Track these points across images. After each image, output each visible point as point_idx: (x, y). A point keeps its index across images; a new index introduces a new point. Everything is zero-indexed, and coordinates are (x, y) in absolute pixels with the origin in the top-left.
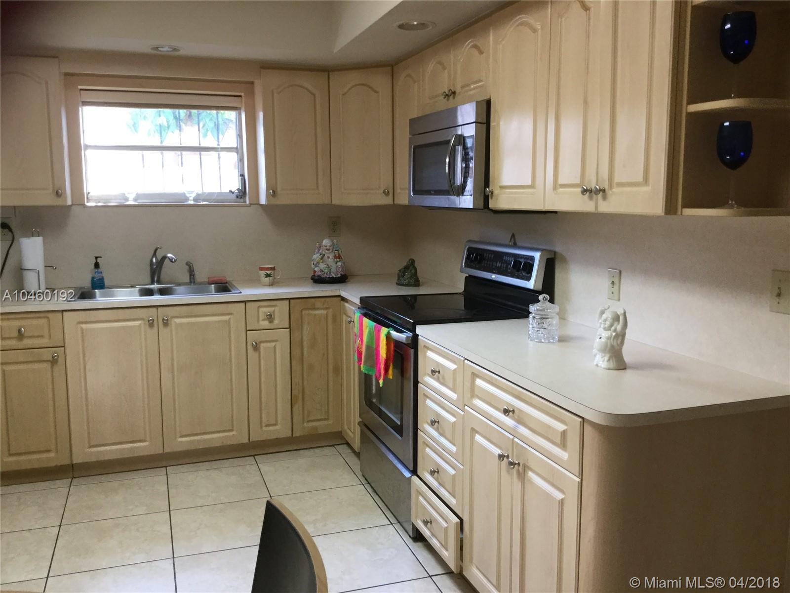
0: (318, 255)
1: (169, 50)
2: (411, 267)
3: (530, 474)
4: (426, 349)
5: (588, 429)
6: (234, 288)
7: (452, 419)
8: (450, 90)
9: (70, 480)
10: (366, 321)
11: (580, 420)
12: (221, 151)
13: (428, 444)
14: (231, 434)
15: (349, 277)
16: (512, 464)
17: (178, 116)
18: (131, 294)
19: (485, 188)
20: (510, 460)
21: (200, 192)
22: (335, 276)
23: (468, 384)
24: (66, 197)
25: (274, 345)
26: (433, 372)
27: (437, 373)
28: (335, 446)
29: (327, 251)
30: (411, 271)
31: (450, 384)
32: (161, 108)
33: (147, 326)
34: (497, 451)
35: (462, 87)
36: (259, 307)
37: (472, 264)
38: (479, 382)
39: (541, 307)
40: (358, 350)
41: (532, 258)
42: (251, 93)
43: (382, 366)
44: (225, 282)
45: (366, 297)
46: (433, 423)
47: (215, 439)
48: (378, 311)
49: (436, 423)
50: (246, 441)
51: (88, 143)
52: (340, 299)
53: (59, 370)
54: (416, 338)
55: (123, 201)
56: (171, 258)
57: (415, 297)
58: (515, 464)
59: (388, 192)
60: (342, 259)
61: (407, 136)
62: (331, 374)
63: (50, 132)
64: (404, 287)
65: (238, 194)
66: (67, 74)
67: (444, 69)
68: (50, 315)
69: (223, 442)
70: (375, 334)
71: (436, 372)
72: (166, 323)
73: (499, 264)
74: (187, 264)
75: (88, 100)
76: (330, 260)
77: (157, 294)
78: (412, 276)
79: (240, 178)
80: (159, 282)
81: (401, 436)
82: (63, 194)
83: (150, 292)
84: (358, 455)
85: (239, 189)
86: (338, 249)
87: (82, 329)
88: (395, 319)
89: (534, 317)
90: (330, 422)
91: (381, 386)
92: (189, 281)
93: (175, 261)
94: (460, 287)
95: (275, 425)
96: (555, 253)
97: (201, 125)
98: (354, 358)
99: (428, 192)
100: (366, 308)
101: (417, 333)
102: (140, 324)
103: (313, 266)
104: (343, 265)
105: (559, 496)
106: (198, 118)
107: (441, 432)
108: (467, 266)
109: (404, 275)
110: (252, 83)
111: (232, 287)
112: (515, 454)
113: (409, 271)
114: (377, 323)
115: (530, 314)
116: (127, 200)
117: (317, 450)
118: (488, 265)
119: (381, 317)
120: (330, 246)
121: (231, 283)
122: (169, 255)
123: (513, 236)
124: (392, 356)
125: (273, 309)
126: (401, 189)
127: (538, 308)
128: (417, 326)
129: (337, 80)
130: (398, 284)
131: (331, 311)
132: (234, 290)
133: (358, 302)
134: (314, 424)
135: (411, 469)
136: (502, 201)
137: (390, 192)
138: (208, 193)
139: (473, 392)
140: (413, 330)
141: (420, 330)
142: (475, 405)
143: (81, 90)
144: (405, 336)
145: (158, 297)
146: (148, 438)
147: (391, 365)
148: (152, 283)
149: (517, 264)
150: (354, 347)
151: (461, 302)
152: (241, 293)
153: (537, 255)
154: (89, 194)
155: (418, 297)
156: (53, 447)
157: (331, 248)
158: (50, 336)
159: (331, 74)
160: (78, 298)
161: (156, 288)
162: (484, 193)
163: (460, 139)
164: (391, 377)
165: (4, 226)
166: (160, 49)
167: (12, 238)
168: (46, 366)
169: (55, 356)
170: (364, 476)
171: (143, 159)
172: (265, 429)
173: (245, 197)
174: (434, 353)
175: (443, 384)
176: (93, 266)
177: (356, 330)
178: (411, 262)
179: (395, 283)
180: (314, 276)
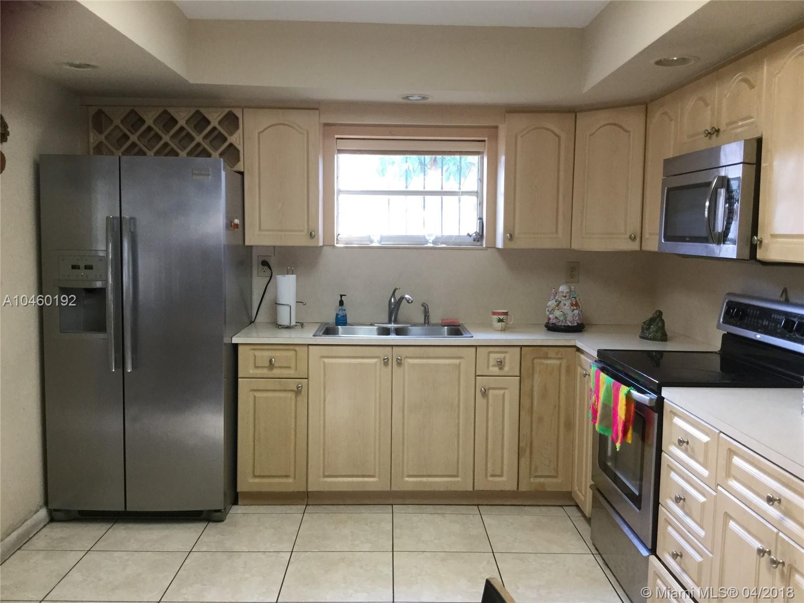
0: (554, 301)
1: (419, 98)
2: (658, 319)
3: (797, 577)
4: (673, 415)
6: (467, 332)
7: (701, 499)
8: (714, 127)
9: (304, 507)
10: (603, 376)
12: (462, 195)
13: (670, 522)
14: (456, 479)
15: (586, 326)
16: (774, 562)
17: (423, 161)
18: (370, 333)
19: (752, 237)
20: (772, 557)
21: (439, 234)
22: (570, 325)
23: (722, 462)
24: (318, 239)
25: (502, 393)
26: (681, 442)
27: (685, 444)
28: (565, 508)
29: (563, 298)
30: (658, 323)
31: (701, 459)
32: (409, 154)
33: (382, 364)
34: (757, 544)
35: (728, 124)
36: (490, 352)
37: (732, 320)
38: (736, 460)
40: (593, 407)
42: (495, 137)
43: (620, 428)
44: (458, 325)
45: (605, 350)
46: (678, 500)
47: (440, 483)
48: (619, 367)
49: (682, 501)
50: (470, 489)
51: (342, 188)
52: (574, 349)
53: (302, 399)
54: (661, 400)
55: (369, 243)
56: (408, 299)
57: (661, 353)
58: (779, 563)
59: (635, 237)
60: (579, 306)
61: (661, 177)
62: (562, 429)
63: (308, 178)
64: (648, 341)
65: (475, 237)
66: (326, 125)
67: (707, 105)
68: (297, 348)
69: (447, 488)
70: (613, 392)
71: (684, 442)
72: (400, 363)
73: (766, 323)
74: (422, 305)
75: (345, 148)
76: (566, 307)
77: (393, 334)
78: (658, 329)
79: (478, 221)
80: (396, 322)
81: (639, 508)
82: (316, 236)
83: (385, 332)
84: (588, 520)
85: (477, 232)
86: (575, 296)
87: (324, 363)
88: (636, 377)
90: (559, 480)
91: (618, 450)
92: (423, 322)
93: (412, 302)
94: (717, 345)
95: (501, 476)
97: (445, 169)
98: (588, 415)
99: (682, 239)
100: (604, 362)
101: (662, 395)
102: (376, 363)
103: (547, 313)
104: (580, 313)
106: (442, 162)
107: (688, 511)
108: (726, 322)
109: (650, 328)
110: (496, 127)
111: (464, 331)
112: (779, 551)
113: (656, 324)
114: (616, 380)
116: (372, 242)
117: (544, 509)
118: (752, 323)
119: (621, 373)
120: (568, 292)
121: (463, 326)
122: (407, 296)
123: (785, 290)
124: (631, 417)
125: (504, 355)
126: (650, 234)
128: (663, 388)
129: (583, 121)
130: (641, 337)
131: (564, 362)
132: (466, 334)
133: (595, 354)
134: (542, 480)
135: (650, 547)
136: (771, 252)
137: (638, 237)
138: (448, 236)
139: (729, 471)
140: (658, 392)
141: (666, 392)
142: (729, 486)
143: (337, 139)
144: (648, 398)
145: (394, 336)
146: (377, 476)
147: (631, 427)
148: (390, 322)
149: (789, 323)
150: (588, 405)
151: (716, 364)
152: (472, 337)
154: (339, 236)
155: (664, 353)
156: (292, 473)
157: (568, 294)
158: (296, 369)
159: (578, 115)
160: (323, 334)
161: (392, 328)
162: (751, 241)
163: (723, 181)
164: (630, 442)
165: (265, 263)
166: (411, 98)
167: (270, 275)
168: (291, 395)
169: (300, 387)
170: (594, 545)
171: (389, 204)
172: (490, 479)
173: (482, 240)
174: (683, 421)
175: (692, 457)
176: (338, 304)
177: (592, 385)
178: (658, 314)
179: (638, 336)
180: (548, 323)
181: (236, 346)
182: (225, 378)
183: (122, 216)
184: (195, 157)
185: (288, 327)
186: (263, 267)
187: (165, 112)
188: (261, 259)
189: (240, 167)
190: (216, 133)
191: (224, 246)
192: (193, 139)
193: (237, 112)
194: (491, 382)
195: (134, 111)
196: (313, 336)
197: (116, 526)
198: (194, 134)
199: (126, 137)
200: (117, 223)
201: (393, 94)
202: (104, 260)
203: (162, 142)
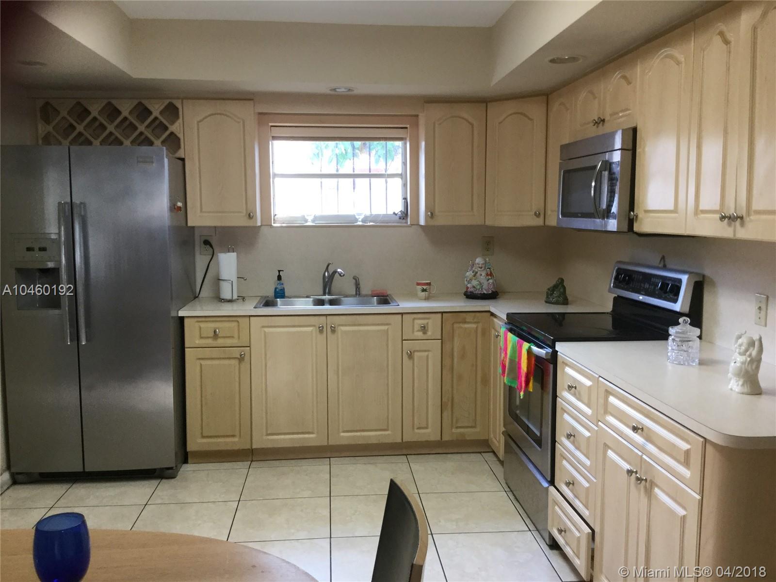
0: (471, 272)
1: (345, 90)
2: (560, 286)
3: (656, 490)
4: (565, 365)
5: (709, 449)
6: (394, 301)
7: (587, 434)
8: (600, 118)
9: (249, 462)
10: (510, 336)
11: (702, 440)
12: (388, 177)
13: (565, 456)
14: (386, 433)
15: (500, 294)
16: (639, 479)
18: (306, 304)
19: (630, 212)
20: (637, 475)
21: (368, 214)
22: (486, 293)
23: (601, 401)
24: (256, 219)
26: (570, 387)
27: (574, 389)
28: (483, 454)
29: (479, 269)
30: (560, 289)
31: (586, 400)
33: (318, 332)
34: (627, 467)
35: (611, 115)
36: (414, 319)
37: (620, 284)
38: (612, 399)
39: (681, 329)
40: (502, 363)
41: (680, 281)
42: (416, 125)
43: (523, 379)
44: (386, 295)
45: (513, 313)
46: (569, 436)
47: (372, 436)
48: (525, 328)
49: (572, 437)
50: (399, 440)
51: (277, 171)
52: (489, 314)
53: (245, 366)
54: (555, 353)
55: (303, 222)
56: (340, 273)
57: (563, 315)
58: (643, 480)
59: (539, 213)
60: (493, 276)
61: (558, 161)
62: (479, 383)
64: (553, 305)
65: (401, 215)
66: (260, 114)
67: (595, 98)
68: (239, 319)
69: (379, 440)
70: (517, 348)
71: (573, 387)
72: (333, 331)
73: (647, 286)
74: (354, 278)
75: (278, 135)
76: (482, 277)
77: (327, 304)
78: (560, 295)
79: (403, 201)
80: (330, 294)
81: (540, 447)
82: (254, 218)
83: (320, 302)
84: (502, 463)
85: (402, 211)
86: (490, 267)
87: (265, 332)
88: (537, 335)
89: (673, 340)
90: (478, 429)
91: (522, 398)
92: (355, 293)
93: (344, 275)
94: (609, 307)
95: (427, 428)
96: (704, 276)
97: (372, 153)
98: (498, 370)
99: (575, 215)
100: (512, 324)
101: (556, 349)
102: (312, 331)
103: (466, 282)
104: (494, 282)
105: (681, 512)
106: (370, 148)
107: (577, 445)
108: (615, 286)
109: (553, 293)
110: (417, 116)
111: (391, 300)
112: (643, 470)
113: (558, 290)
114: (521, 338)
115: (670, 337)
116: (306, 221)
117: (464, 456)
118: (636, 286)
119: (525, 332)
120: (483, 264)
121: (391, 296)
122: (339, 270)
123: (663, 258)
124: (532, 369)
125: (426, 321)
126: (552, 211)
127: (678, 330)
128: (556, 343)
129: (493, 109)
130: (546, 302)
131: (480, 325)
132: (393, 303)
133: (504, 317)
134: (462, 430)
135: (549, 479)
136: (646, 225)
137: (541, 213)
138: (376, 215)
139: (607, 409)
140: (553, 347)
141: (560, 347)
142: (607, 421)
143: (272, 126)
144: (545, 352)
145: (328, 306)
146: (316, 433)
147: (532, 378)
148: (324, 294)
149: (664, 285)
150: (499, 361)
151: (608, 323)
152: (398, 305)
153: (685, 278)
154: (276, 216)
155: (566, 315)
156: (237, 433)
157: (483, 266)
158: (239, 338)
159: (488, 104)
160: (263, 306)
161: (327, 299)
162: (629, 216)
163: (606, 164)
164: (531, 390)
165: (207, 243)
166: (338, 90)
167: (212, 253)
168: (235, 362)
169: (242, 355)
170: (506, 483)
171: (321, 186)
172: (416, 431)
173: (407, 218)
174: (572, 369)
175: (579, 399)
176: (276, 278)
177: (502, 344)
178: (560, 281)
179: (544, 301)
180: (467, 291)
181: (182, 319)
182: (173, 348)
183: (73, 201)
184: (139, 145)
185: (230, 301)
186: (206, 246)
187: (109, 104)
188: (203, 239)
189: (181, 153)
190: (157, 122)
191: (169, 227)
192: (136, 128)
193: (178, 104)
194: (416, 345)
195: (80, 103)
196: (254, 308)
197: (74, 486)
198: (137, 124)
199: (72, 127)
200: (67, 208)
201: (321, 87)
202: (57, 242)
203: (107, 132)
